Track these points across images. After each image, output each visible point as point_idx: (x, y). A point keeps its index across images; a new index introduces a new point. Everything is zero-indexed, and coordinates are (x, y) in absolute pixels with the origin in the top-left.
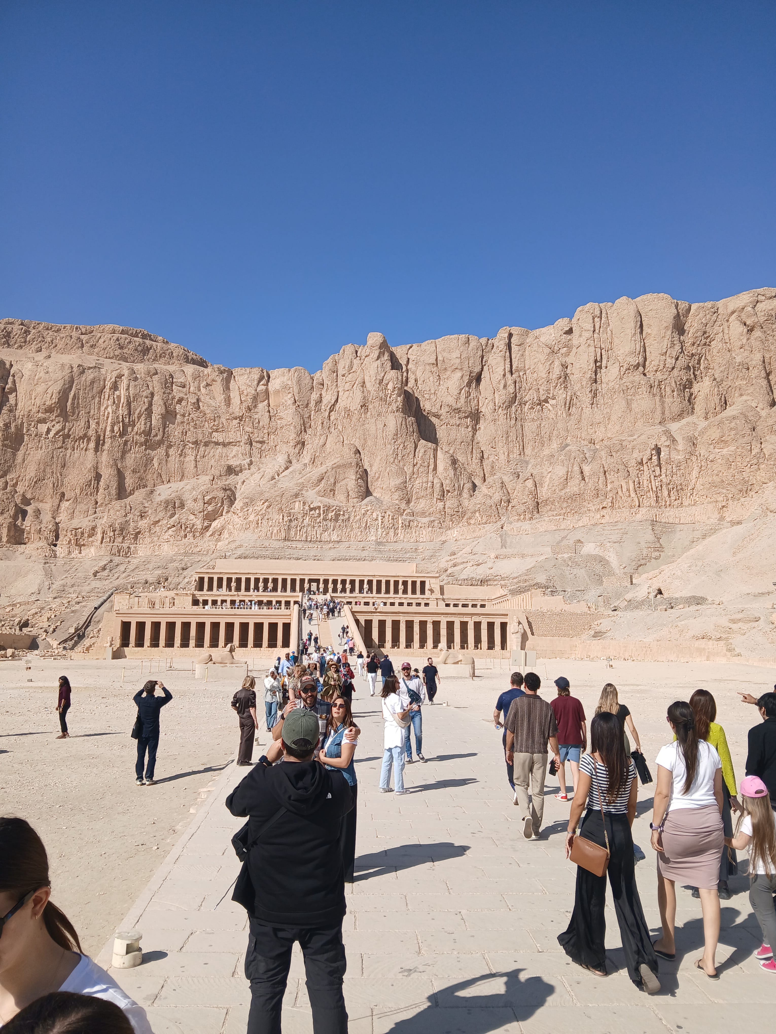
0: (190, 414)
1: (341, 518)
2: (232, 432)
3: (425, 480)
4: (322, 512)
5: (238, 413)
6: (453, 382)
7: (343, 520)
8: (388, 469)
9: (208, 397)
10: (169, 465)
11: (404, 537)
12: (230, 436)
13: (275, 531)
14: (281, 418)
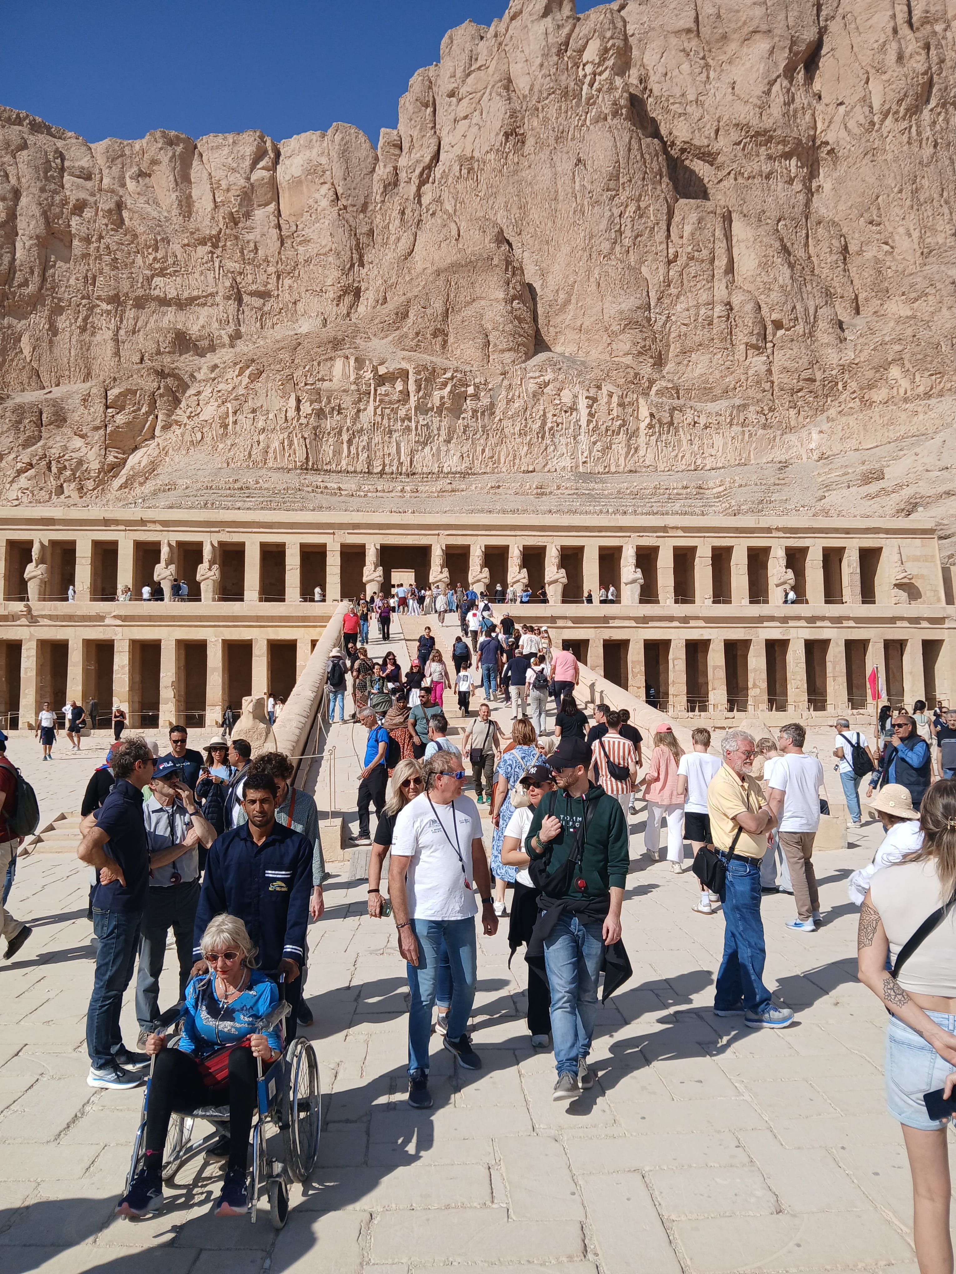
0: (101, 237)
1: (469, 404)
2: (197, 275)
3: (704, 297)
4: (412, 387)
5: (207, 229)
6: (748, 65)
7: (475, 411)
8: (596, 272)
9: (142, 199)
10: (57, 351)
11: (656, 458)
12: (193, 283)
13: (276, 444)
14: (307, 241)
